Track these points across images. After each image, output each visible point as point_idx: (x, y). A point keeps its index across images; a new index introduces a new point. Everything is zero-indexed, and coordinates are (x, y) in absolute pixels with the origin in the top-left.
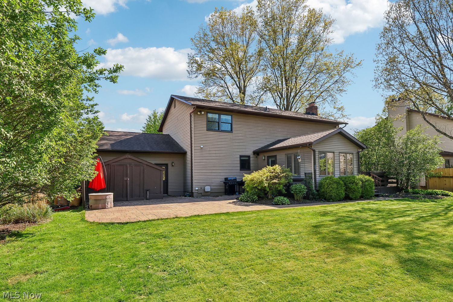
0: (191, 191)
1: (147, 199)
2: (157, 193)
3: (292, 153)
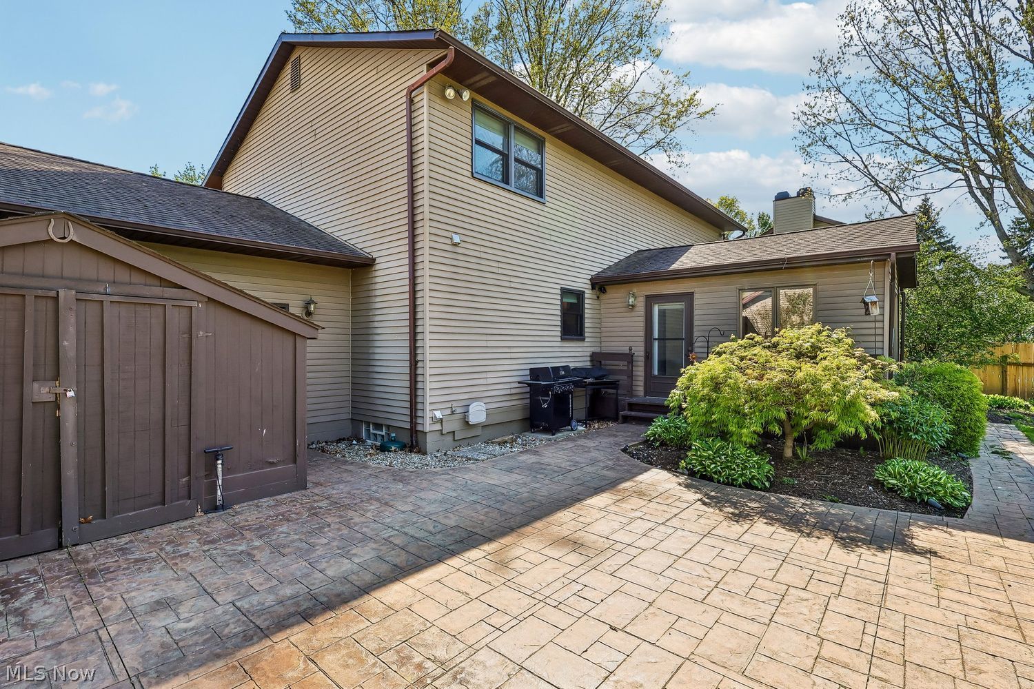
0: (408, 426)
1: (215, 509)
2: (272, 464)
3: (774, 285)
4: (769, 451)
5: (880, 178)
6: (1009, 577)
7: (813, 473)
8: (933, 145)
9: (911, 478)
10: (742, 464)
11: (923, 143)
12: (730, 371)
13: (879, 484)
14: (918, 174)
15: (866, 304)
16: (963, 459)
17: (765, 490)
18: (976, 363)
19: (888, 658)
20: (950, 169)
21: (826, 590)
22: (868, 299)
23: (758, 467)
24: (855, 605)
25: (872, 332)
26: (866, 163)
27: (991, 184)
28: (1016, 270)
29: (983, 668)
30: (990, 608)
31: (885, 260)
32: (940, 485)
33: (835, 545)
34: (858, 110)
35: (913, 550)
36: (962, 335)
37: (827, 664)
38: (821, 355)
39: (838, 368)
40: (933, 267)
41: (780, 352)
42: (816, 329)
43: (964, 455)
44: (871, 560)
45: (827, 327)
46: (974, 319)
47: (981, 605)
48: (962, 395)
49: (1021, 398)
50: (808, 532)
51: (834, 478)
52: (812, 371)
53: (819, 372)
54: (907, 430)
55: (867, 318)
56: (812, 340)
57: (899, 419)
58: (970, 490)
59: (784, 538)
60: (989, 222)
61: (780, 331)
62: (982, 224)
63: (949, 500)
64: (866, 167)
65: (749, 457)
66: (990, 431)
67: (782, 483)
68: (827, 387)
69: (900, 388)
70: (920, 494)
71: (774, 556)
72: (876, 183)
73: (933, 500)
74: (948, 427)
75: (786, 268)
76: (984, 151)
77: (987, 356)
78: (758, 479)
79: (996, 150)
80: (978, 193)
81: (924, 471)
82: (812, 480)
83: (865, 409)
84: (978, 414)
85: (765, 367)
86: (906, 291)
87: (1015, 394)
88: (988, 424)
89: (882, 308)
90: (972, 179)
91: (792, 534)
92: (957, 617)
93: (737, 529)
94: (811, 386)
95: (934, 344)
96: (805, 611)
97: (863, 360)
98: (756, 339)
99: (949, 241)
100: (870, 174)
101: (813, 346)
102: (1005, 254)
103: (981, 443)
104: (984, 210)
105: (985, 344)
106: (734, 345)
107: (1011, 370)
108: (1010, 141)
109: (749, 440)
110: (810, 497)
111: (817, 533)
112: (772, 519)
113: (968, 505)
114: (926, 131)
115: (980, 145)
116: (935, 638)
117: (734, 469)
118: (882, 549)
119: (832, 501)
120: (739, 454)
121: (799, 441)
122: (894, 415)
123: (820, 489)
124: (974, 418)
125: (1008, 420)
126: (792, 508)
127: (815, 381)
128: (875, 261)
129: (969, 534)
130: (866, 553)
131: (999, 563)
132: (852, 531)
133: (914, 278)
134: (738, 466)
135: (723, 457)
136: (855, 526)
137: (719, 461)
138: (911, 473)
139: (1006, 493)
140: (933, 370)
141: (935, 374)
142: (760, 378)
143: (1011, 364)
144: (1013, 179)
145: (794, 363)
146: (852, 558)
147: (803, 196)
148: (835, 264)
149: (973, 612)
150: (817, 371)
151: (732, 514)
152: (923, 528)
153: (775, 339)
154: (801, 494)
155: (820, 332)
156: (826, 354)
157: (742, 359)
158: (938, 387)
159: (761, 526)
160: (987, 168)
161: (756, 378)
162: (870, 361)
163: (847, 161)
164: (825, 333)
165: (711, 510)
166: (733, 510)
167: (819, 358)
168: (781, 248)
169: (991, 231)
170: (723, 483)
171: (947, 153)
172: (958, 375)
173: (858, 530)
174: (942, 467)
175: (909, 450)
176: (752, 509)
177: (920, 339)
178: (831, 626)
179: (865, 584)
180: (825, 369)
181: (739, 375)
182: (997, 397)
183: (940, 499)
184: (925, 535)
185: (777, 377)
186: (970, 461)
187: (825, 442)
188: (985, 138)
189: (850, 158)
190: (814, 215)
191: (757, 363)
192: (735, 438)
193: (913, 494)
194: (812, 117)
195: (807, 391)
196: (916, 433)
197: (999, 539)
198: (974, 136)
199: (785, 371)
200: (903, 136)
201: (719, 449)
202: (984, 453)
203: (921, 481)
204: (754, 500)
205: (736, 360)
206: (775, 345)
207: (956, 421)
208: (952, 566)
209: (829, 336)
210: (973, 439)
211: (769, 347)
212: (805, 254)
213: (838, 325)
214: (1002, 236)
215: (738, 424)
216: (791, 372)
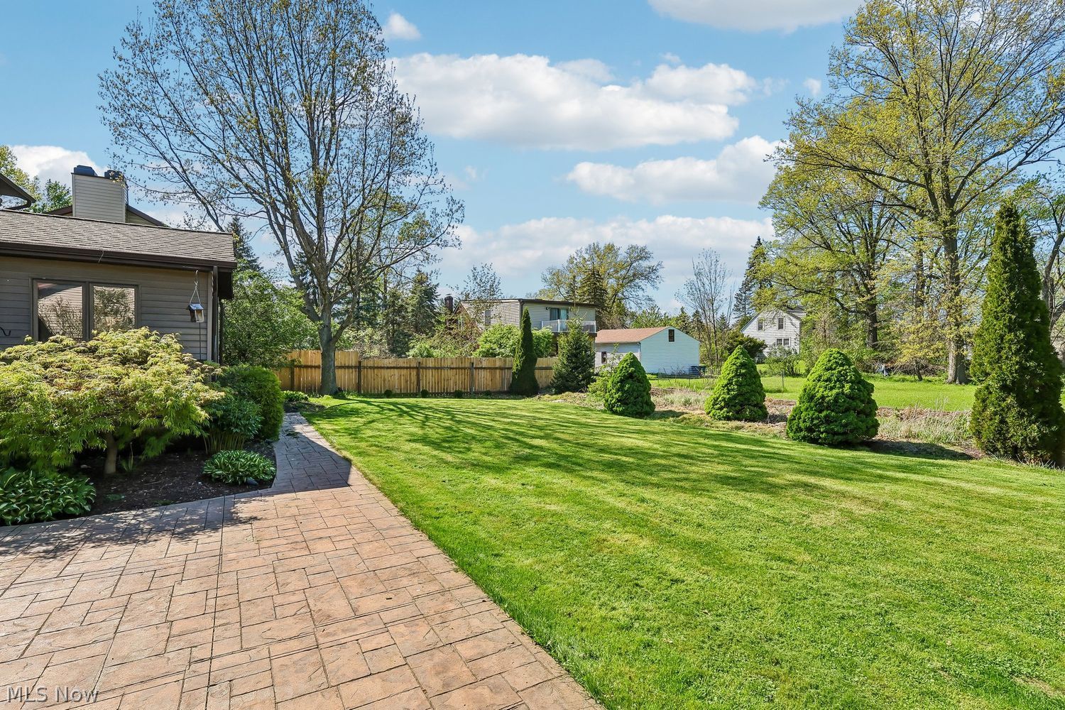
3: (87, 280)
4: (86, 472)
5: (199, 188)
6: (301, 517)
7: (142, 483)
8: (243, 173)
9: (233, 465)
10: (51, 493)
11: (236, 168)
12: (29, 380)
13: (207, 478)
14: (231, 195)
15: (192, 311)
16: (269, 443)
17: (86, 514)
18: (275, 366)
19: (228, 607)
20: (256, 200)
21: (169, 582)
22: (193, 307)
23: (73, 491)
24: (196, 582)
25: (197, 338)
26: (185, 168)
27: (284, 222)
28: (299, 294)
29: (289, 581)
30: (290, 542)
31: (208, 272)
32: (255, 465)
33: (173, 541)
34: (177, 111)
35: (239, 521)
36: (266, 343)
37: (178, 638)
38: (151, 360)
39: (169, 374)
40: (244, 283)
41: (100, 358)
42: (143, 333)
43: (270, 440)
44: (206, 541)
45: (155, 332)
46: (274, 330)
47: (285, 542)
48: (268, 392)
49: (303, 392)
50: (144, 539)
51: (165, 483)
52: (143, 377)
53: (150, 378)
54: (229, 425)
55: (192, 325)
56: (140, 345)
57: (222, 417)
58: (275, 465)
59: (117, 554)
60: (282, 252)
61: (98, 333)
62: (278, 252)
63: (262, 476)
64: (184, 171)
65: (61, 482)
66: (286, 419)
67: (107, 501)
68: (158, 392)
69: (224, 389)
70: (241, 477)
71: (109, 574)
72: (195, 192)
73: (251, 479)
74: (259, 418)
75: (101, 262)
76: (280, 194)
77: (282, 360)
78: (74, 506)
79: (288, 196)
80: (276, 227)
81: (244, 458)
82: (141, 489)
83: (196, 409)
84: (279, 406)
85: (83, 374)
86: (223, 301)
87: (299, 390)
88: (283, 413)
89: (206, 316)
90: (272, 215)
91: (128, 546)
92: (271, 556)
93: (54, 565)
94: (141, 393)
95: (246, 351)
96: (151, 608)
97: (192, 365)
98: (64, 343)
99: (255, 261)
100: (189, 181)
101: (141, 352)
102: (293, 280)
103: (280, 430)
104: (280, 242)
105: (280, 352)
106: (32, 349)
107: (296, 370)
108: (296, 193)
109: (62, 463)
110: (141, 507)
111: (154, 537)
112: (99, 540)
113: (274, 476)
114: (239, 159)
115: (277, 188)
116: (258, 577)
117: (40, 502)
118: (216, 529)
119: (163, 505)
120: (45, 483)
121: (123, 454)
122: (220, 413)
123: (151, 497)
124: (275, 409)
125: (295, 409)
126: (123, 522)
127: (146, 387)
128: (200, 271)
129: (276, 497)
130: (202, 537)
131: (294, 511)
132: (187, 525)
133: (231, 290)
134: (45, 496)
135: (20, 491)
136: (190, 520)
137: (13, 498)
138: (234, 462)
139: (296, 462)
140: (247, 372)
141: (249, 376)
142: (77, 387)
143: (296, 366)
144: (297, 223)
145: (120, 369)
146: (191, 545)
147: (114, 179)
148: (160, 267)
149: (281, 549)
150: (147, 376)
151: (44, 551)
152: (245, 503)
153: (92, 343)
154: (129, 507)
155: (147, 337)
156: (157, 359)
157: (46, 366)
158: (251, 387)
159: (89, 553)
160: (281, 207)
161: (70, 388)
162: (197, 366)
163: (165, 158)
164: (152, 338)
165: (10, 557)
166: (45, 548)
167: (149, 363)
168: (94, 238)
169: (284, 260)
170: (23, 522)
171: (254, 185)
172: (265, 376)
173: (192, 521)
174: (256, 452)
175: (230, 443)
176: (73, 538)
177: (235, 345)
178: (178, 608)
179: (202, 563)
180: (154, 375)
181: (44, 385)
182: (289, 392)
183: (256, 478)
184: (246, 507)
185: (100, 385)
186: (273, 444)
187: (154, 449)
188: (281, 185)
189: (168, 157)
190: (127, 205)
191: (69, 370)
192: (40, 463)
193: (235, 478)
194: (125, 94)
195: (136, 398)
196: (236, 427)
197: (294, 494)
198: (273, 179)
199: (109, 378)
200: (220, 156)
201: (12, 483)
202: (282, 437)
203: (241, 466)
204: (73, 528)
205: (37, 367)
206: (93, 350)
207: (264, 414)
208: (266, 523)
209: (156, 341)
210: (276, 426)
211: (84, 352)
212: (125, 251)
213: (167, 330)
214: (292, 266)
215: (45, 446)
216: (116, 379)
